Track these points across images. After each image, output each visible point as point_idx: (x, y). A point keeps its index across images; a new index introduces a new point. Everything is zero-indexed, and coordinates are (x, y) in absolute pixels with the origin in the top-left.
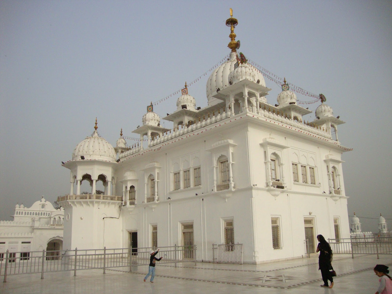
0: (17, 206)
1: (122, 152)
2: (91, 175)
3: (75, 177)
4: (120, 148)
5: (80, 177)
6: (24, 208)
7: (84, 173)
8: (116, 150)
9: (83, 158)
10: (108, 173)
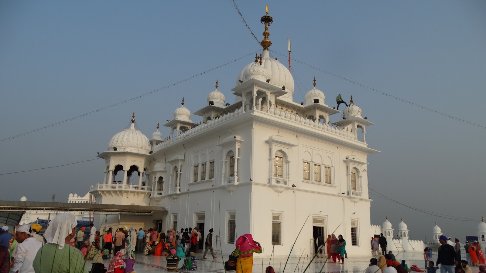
0: (71, 195)
1: (157, 144)
2: (123, 165)
3: (108, 167)
4: (155, 140)
5: (112, 168)
6: (78, 197)
7: (117, 164)
8: (151, 143)
9: (115, 149)
10: (141, 164)
